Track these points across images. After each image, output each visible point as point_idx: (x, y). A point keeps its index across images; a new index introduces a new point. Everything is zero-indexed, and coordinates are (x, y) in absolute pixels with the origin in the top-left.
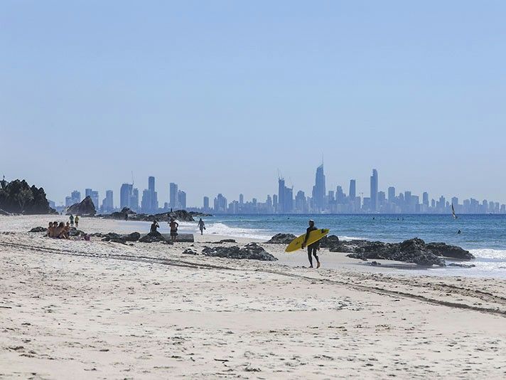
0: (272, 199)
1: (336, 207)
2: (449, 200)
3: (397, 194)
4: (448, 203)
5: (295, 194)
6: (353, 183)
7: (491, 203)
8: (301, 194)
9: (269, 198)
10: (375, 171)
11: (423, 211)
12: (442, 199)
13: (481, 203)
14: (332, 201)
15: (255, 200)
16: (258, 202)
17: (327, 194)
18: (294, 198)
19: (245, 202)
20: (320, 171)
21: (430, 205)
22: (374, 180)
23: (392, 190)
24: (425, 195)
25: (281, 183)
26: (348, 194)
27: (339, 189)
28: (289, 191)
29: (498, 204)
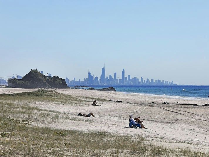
0: (86, 80)
1: (109, 83)
2: (150, 80)
3: (131, 78)
4: (150, 81)
5: (94, 78)
6: (115, 74)
7: (165, 81)
8: (96, 78)
9: (85, 79)
10: (123, 70)
11: (141, 84)
12: (148, 80)
13: (162, 81)
14: (108, 80)
15: (80, 80)
16: (81, 81)
17: (106, 78)
18: (94, 79)
19: (76, 81)
20: (103, 69)
21: (143, 82)
22: (123, 73)
23: (129, 76)
24: (142, 78)
25: (89, 73)
26: (113, 78)
27: (110, 76)
28: (92, 77)
29: (168, 82)
